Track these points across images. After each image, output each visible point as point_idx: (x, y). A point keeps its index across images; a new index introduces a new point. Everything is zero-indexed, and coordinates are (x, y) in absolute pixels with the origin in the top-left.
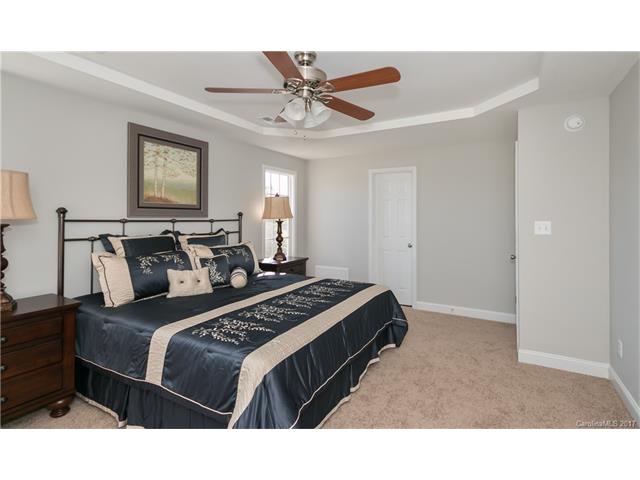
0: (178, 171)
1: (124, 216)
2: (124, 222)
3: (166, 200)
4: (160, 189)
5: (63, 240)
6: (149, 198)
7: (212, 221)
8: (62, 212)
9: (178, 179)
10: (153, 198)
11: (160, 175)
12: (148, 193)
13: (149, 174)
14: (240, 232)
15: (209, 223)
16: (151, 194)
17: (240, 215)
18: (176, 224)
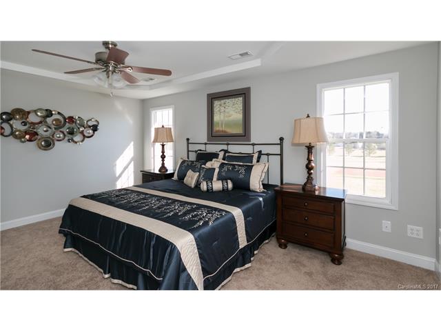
0: (232, 112)
1: (206, 141)
2: (206, 144)
3: (225, 132)
4: (222, 126)
5: (188, 151)
6: (217, 131)
7: (253, 145)
8: (188, 139)
9: (231, 118)
10: (219, 131)
11: (222, 118)
12: (216, 128)
13: (216, 118)
14: (281, 155)
15: (252, 146)
16: (217, 129)
17: (281, 139)
18: (229, 146)
